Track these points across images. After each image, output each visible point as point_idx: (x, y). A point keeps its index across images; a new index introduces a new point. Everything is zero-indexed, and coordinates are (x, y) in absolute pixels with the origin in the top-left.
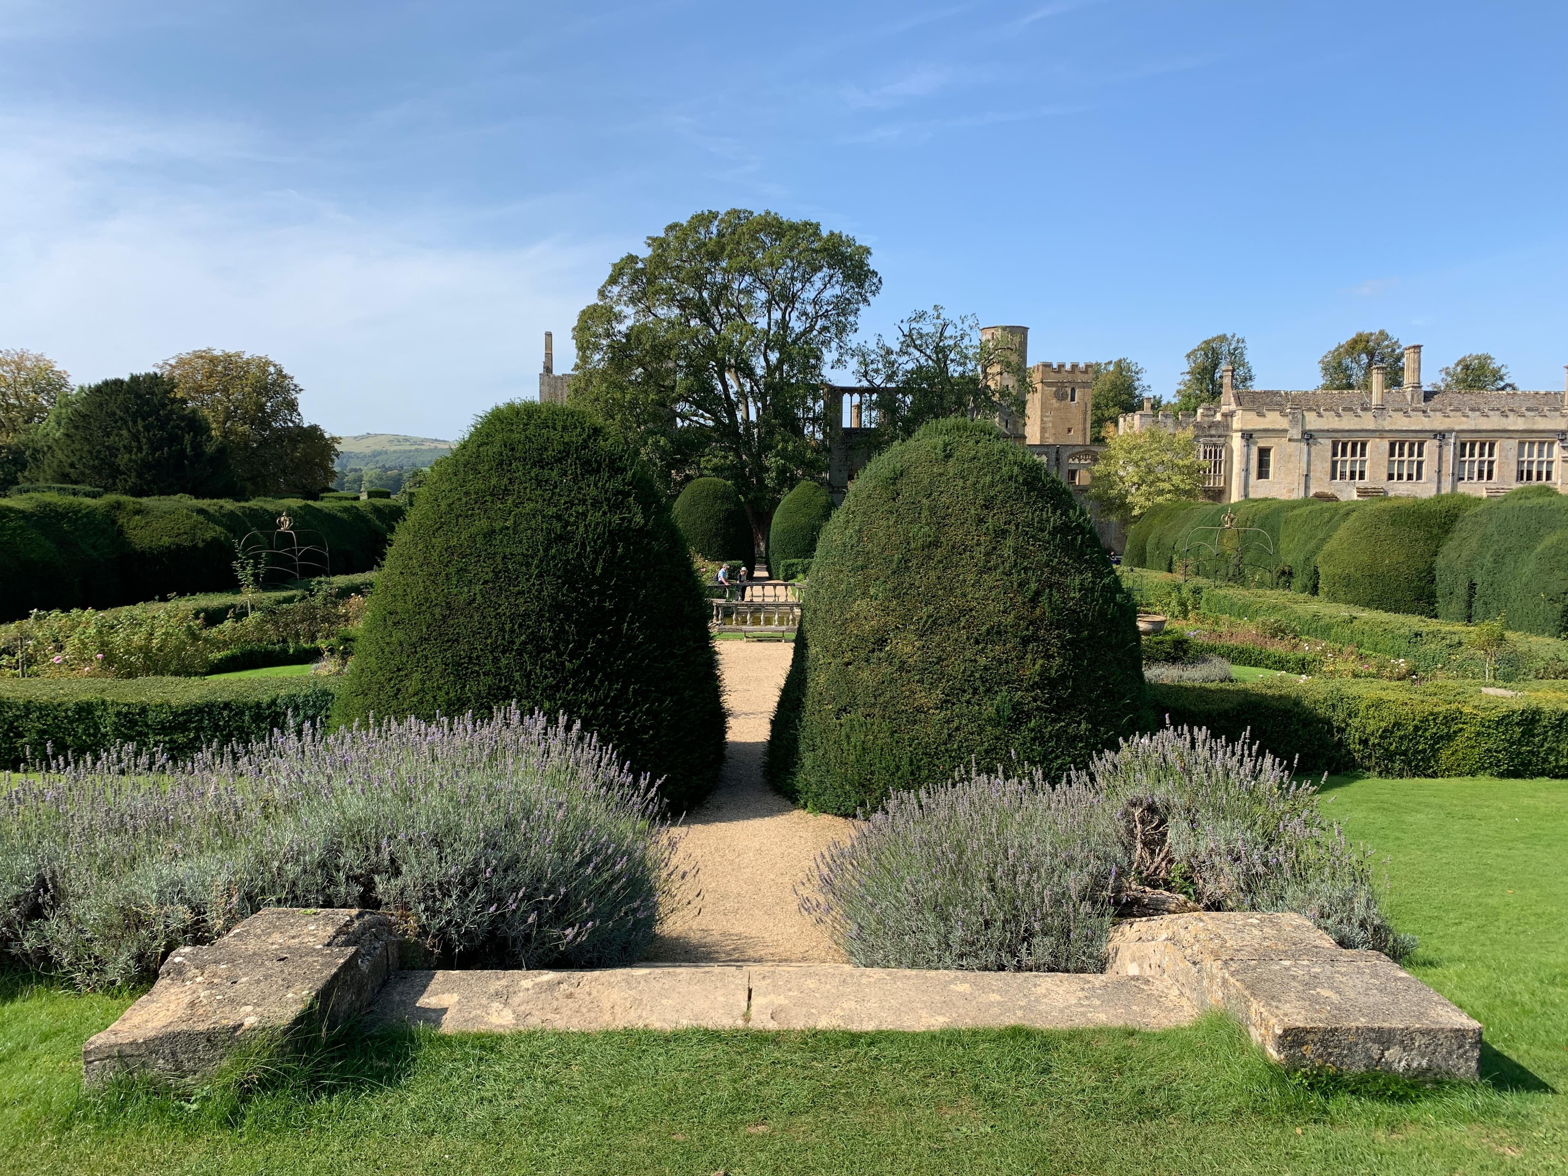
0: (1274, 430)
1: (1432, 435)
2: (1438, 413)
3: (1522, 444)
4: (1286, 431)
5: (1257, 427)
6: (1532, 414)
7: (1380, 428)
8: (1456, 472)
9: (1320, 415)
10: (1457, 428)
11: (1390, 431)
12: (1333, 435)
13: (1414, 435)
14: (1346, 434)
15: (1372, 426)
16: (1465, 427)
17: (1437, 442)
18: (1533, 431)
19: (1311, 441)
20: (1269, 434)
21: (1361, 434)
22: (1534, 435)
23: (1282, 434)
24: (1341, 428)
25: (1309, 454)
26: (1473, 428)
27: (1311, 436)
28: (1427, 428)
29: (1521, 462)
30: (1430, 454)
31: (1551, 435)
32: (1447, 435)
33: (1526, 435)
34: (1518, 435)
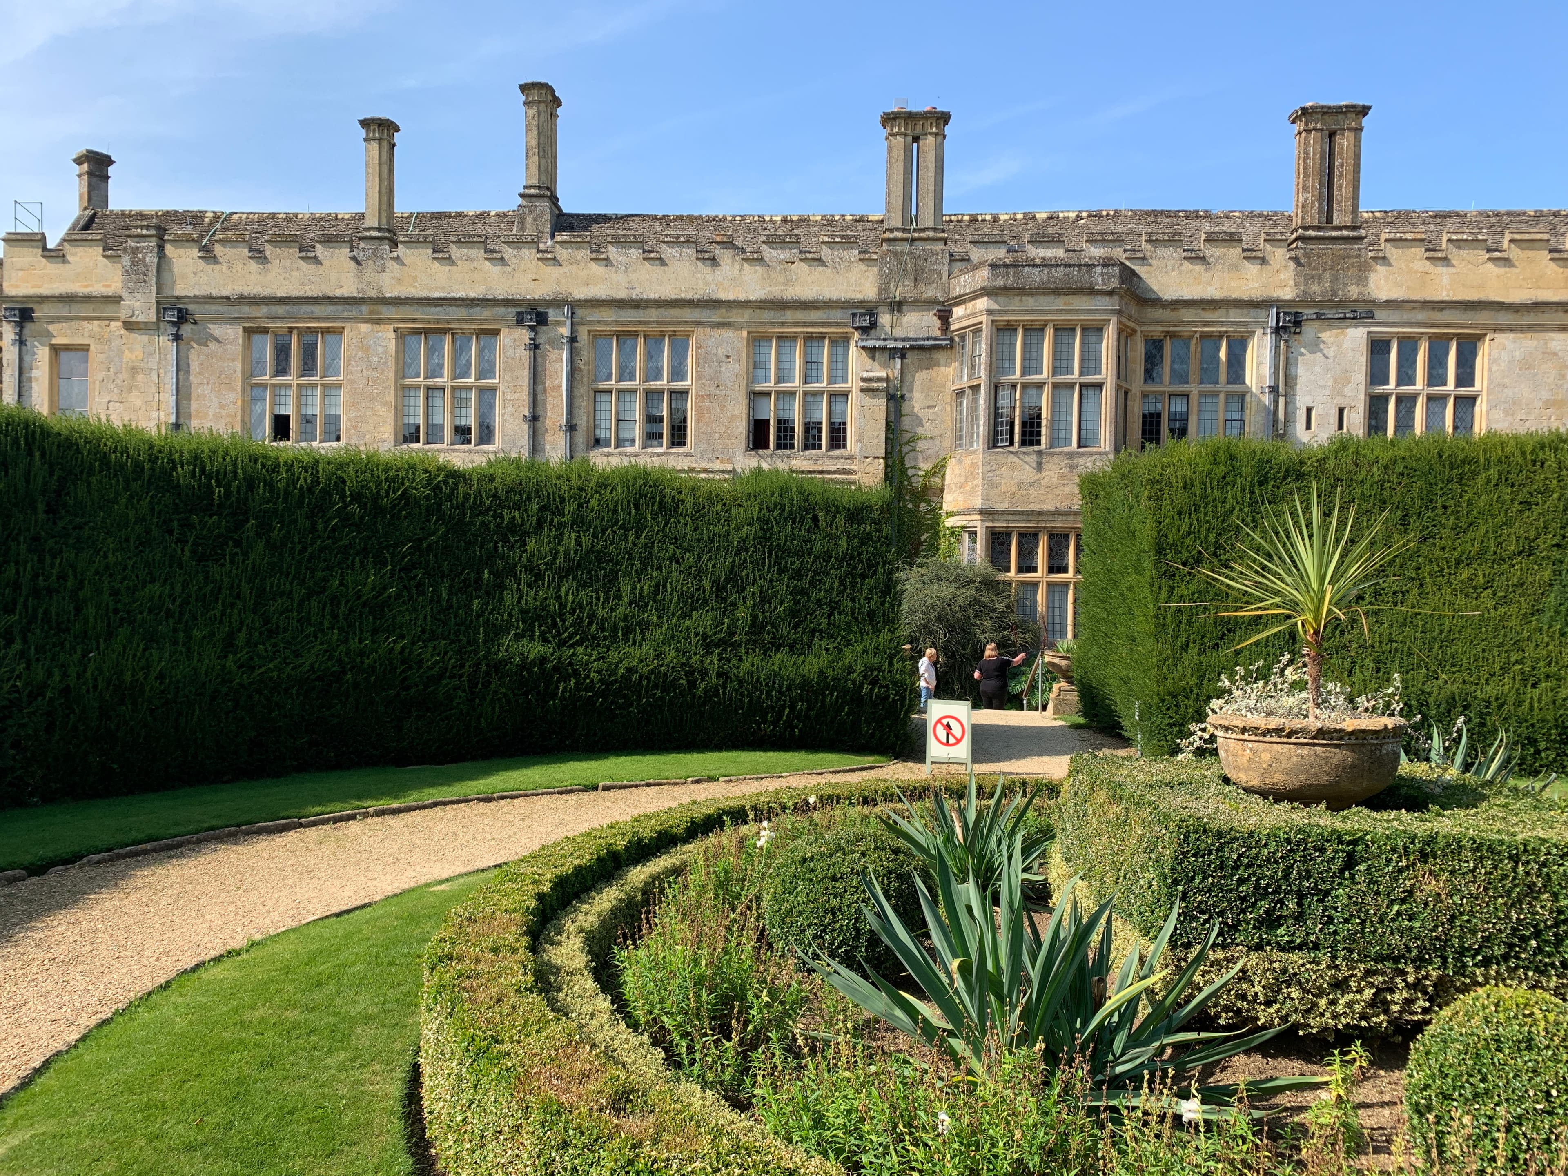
0: (88, 298)
1: (510, 313)
2: (525, 252)
3: (757, 340)
4: (116, 299)
5: (45, 290)
6: (784, 255)
7: (372, 293)
8: (582, 421)
9: (208, 255)
10: (579, 293)
11: (398, 301)
12: (246, 310)
13: (462, 312)
14: (280, 310)
15: (349, 288)
16: (600, 291)
17: (524, 335)
18: (782, 305)
19: (186, 330)
20: (78, 310)
21: (319, 310)
22: (789, 316)
23: (109, 311)
24: (266, 292)
25: (182, 367)
26: (622, 294)
27: (183, 317)
28: (500, 292)
29: (756, 396)
30: (509, 368)
31: (837, 315)
32: (552, 313)
33: (768, 316)
34: (745, 316)
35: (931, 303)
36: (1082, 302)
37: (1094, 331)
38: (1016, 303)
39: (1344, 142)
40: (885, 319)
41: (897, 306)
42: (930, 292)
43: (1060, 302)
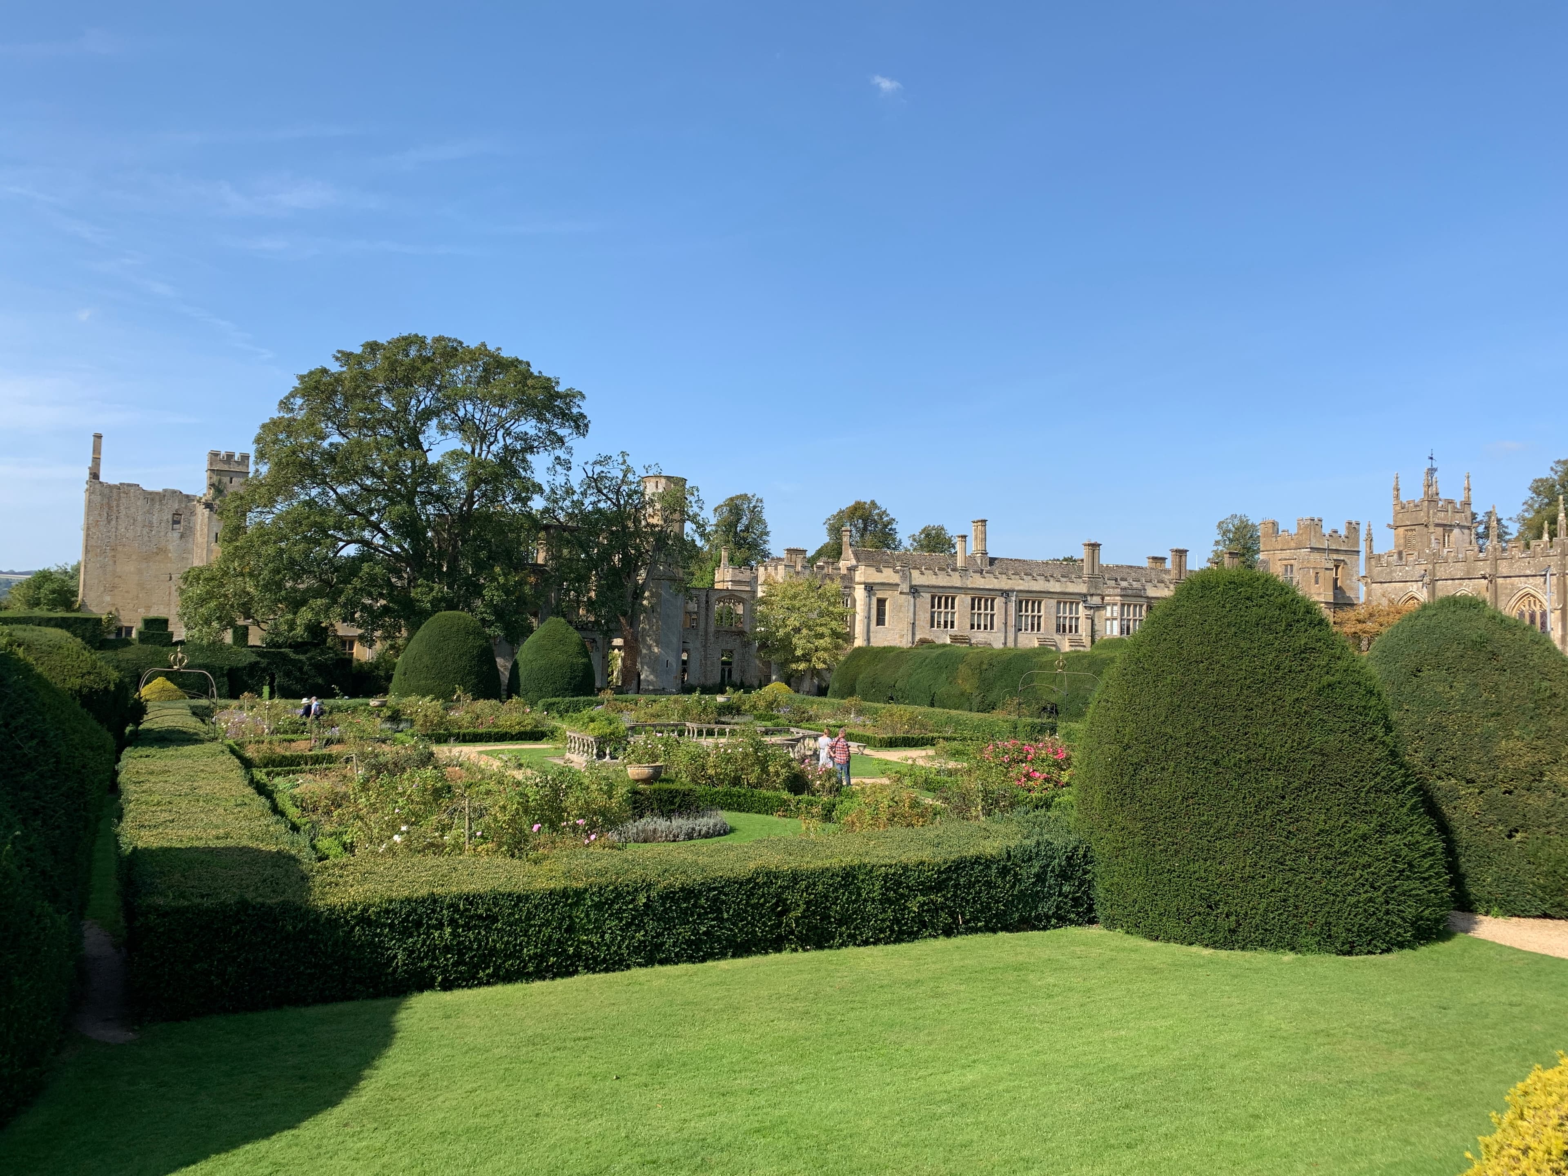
0: (889, 584)
1: (1000, 593)
2: (1003, 576)
3: (1059, 603)
4: (897, 585)
5: (877, 581)
6: (1065, 580)
7: (965, 586)
8: (1017, 624)
9: (922, 573)
10: (1016, 588)
11: (972, 589)
12: (932, 590)
13: (988, 592)
14: (941, 590)
15: (958, 585)
16: (1021, 588)
17: (1003, 599)
18: (1066, 593)
19: (916, 594)
20: (885, 587)
21: (951, 590)
22: (1067, 596)
23: (895, 588)
24: (937, 584)
25: (915, 606)
26: (1027, 589)
27: (916, 591)
28: (997, 587)
29: (1058, 618)
30: (999, 609)
31: (1077, 597)
32: (1010, 594)
33: (1062, 596)
34: (1056, 596)
35: (1099, 595)
36: (1139, 599)
37: (1141, 606)
38: (1126, 599)
39: (1183, 558)
40: (1089, 598)
41: (1092, 595)
42: (1099, 592)
43: (1134, 599)
